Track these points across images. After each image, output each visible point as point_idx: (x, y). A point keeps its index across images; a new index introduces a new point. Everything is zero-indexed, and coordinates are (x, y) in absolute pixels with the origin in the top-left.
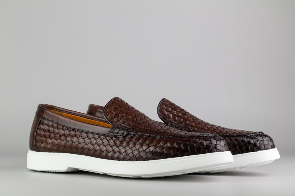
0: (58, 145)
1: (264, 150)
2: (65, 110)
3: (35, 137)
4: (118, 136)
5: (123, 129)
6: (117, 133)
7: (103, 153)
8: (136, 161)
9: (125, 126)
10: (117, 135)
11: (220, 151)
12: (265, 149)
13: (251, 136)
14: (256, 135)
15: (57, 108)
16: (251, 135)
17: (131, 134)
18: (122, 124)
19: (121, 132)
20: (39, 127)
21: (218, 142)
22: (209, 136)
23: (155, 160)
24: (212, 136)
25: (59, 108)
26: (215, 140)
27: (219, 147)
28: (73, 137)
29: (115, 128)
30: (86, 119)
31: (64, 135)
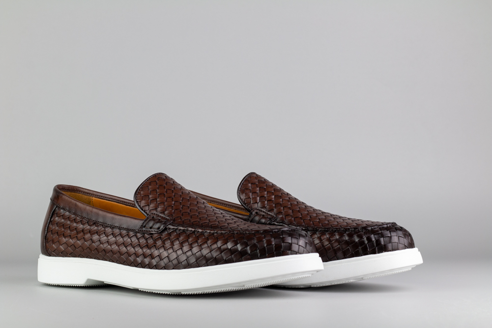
0: (73, 245)
1: (391, 251)
2: (95, 193)
3: (46, 235)
4: (152, 232)
5: (159, 221)
6: (151, 228)
7: (130, 258)
8: (173, 269)
9: (164, 216)
10: (150, 230)
11: (296, 253)
12: (393, 250)
13: (372, 229)
14: (380, 228)
15: (84, 190)
16: (373, 227)
17: (169, 229)
18: (160, 214)
19: (157, 225)
20: (52, 220)
21: (294, 241)
22: (283, 231)
23: (199, 267)
24: (287, 230)
25: (86, 191)
26: (289, 236)
27: (295, 247)
28: (94, 234)
29: (148, 220)
30: (125, 206)
31: (83, 231)
